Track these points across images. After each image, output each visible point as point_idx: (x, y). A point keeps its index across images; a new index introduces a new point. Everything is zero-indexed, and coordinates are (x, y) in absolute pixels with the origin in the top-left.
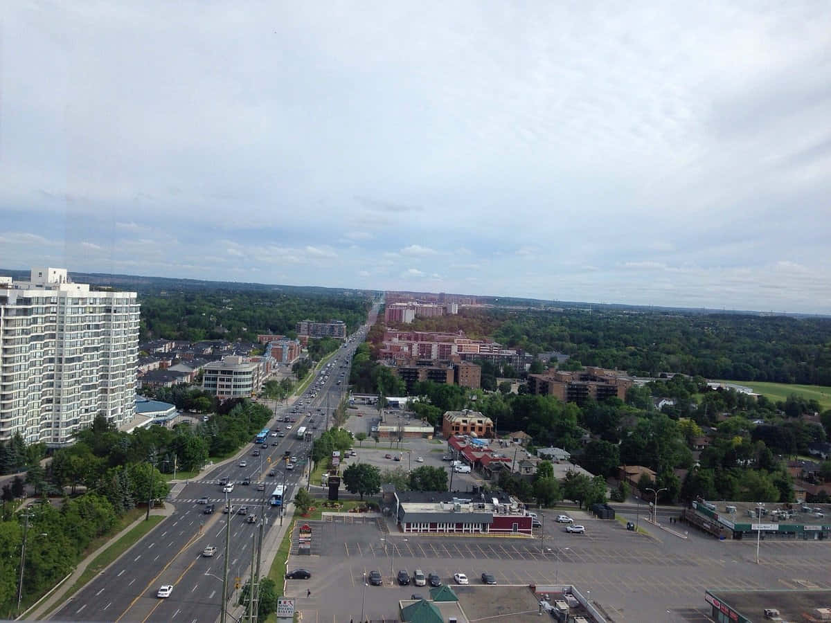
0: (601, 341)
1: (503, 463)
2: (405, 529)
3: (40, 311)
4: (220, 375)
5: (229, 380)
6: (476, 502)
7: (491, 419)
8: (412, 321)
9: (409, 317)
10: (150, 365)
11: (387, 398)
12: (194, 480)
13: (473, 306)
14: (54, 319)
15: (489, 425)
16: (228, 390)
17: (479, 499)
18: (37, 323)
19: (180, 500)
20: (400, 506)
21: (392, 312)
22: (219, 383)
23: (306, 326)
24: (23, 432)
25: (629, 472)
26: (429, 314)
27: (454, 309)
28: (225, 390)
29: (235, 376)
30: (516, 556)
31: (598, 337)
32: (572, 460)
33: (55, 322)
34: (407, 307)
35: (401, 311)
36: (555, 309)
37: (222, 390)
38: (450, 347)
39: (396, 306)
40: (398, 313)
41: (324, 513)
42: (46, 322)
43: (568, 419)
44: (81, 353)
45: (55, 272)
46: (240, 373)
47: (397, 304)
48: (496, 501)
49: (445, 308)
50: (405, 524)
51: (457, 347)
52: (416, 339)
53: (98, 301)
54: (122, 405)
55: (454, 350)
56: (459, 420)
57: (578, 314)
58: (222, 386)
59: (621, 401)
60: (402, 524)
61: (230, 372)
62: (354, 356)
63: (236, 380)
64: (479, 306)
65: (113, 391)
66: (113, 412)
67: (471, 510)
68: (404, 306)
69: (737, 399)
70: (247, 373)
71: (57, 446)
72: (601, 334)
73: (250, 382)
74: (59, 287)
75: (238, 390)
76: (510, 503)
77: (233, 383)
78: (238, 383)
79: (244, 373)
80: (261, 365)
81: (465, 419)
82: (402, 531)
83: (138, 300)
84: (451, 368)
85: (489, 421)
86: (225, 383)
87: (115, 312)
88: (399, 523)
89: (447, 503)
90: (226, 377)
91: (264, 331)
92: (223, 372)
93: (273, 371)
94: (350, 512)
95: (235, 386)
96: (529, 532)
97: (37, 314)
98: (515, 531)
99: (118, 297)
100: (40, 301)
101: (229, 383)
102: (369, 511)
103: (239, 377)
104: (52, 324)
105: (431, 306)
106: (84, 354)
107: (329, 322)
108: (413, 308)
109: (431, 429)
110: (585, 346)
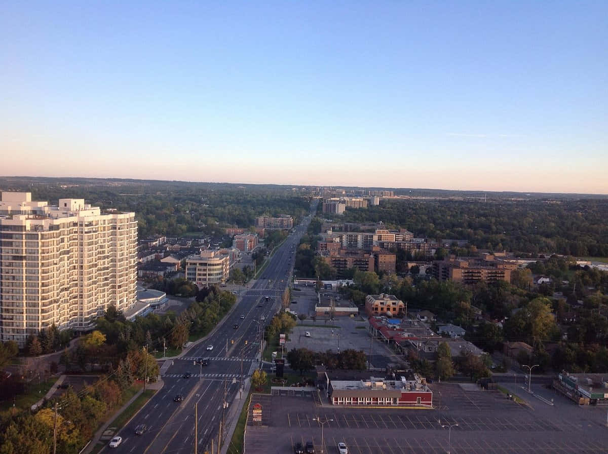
0: (494, 227)
1: (411, 342)
2: (334, 402)
3: (66, 233)
4: (198, 267)
5: (205, 270)
6: (388, 380)
7: (403, 301)
8: (343, 213)
9: (341, 209)
10: (148, 257)
11: (323, 281)
12: (178, 357)
13: (391, 198)
14: (76, 237)
15: (401, 306)
16: (204, 277)
17: (390, 378)
18: (64, 242)
19: (168, 376)
20: (330, 384)
21: (327, 206)
22: (197, 272)
23: (262, 220)
24: (57, 321)
25: (511, 347)
26: (357, 206)
27: (377, 202)
28: (202, 277)
29: (208, 267)
30: (419, 426)
31: (491, 222)
32: (467, 338)
33: (77, 239)
34: (340, 202)
35: (334, 205)
36: (456, 198)
37: (200, 277)
38: (372, 236)
39: (331, 201)
40: (332, 207)
41: (273, 388)
42: (70, 240)
43: (464, 302)
44: (96, 261)
45: (75, 202)
46: (213, 265)
47: (332, 199)
48: (404, 379)
49: (369, 200)
50: (334, 398)
51: (377, 236)
52: (346, 230)
53: (106, 222)
54: (127, 296)
55: (375, 238)
56: (377, 302)
57: (475, 203)
58: (200, 275)
59: (508, 283)
60: (331, 398)
61: (205, 264)
62: (299, 245)
63: (210, 270)
64: (396, 197)
65: (120, 287)
66: (121, 302)
67: (384, 387)
68: (338, 201)
69: (599, 275)
70: (218, 265)
71: (82, 329)
72: (493, 220)
73: (220, 271)
74: (79, 214)
75: (211, 277)
76: (415, 380)
77: (208, 272)
78: (212, 272)
79: (216, 265)
80: (228, 257)
81: (382, 301)
82: (331, 402)
83: (136, 218)
84: (372, 256)
85: (401, 303)
86: (202, 272)
87: (119, 229)
88: (329, 396)
89: (366, 381)
90: (203, 268)
91: (231, 226)
92: (201, 264)
93: (238, 259)
94: (292, 386)
95: (209, 275)
96: (430, 404)
97: (64, 235)
98: (419, 403)
99: (121, 218)
100: (66, 226)
101: (205, 272)
102: (307, 386)
103: (212, 267)
104: (74, 241)
105: (358, 200)
106: (98, 261)
107: (280, 217)
108: (344, 202)
109: (356, 309)
110: (480, 232)
